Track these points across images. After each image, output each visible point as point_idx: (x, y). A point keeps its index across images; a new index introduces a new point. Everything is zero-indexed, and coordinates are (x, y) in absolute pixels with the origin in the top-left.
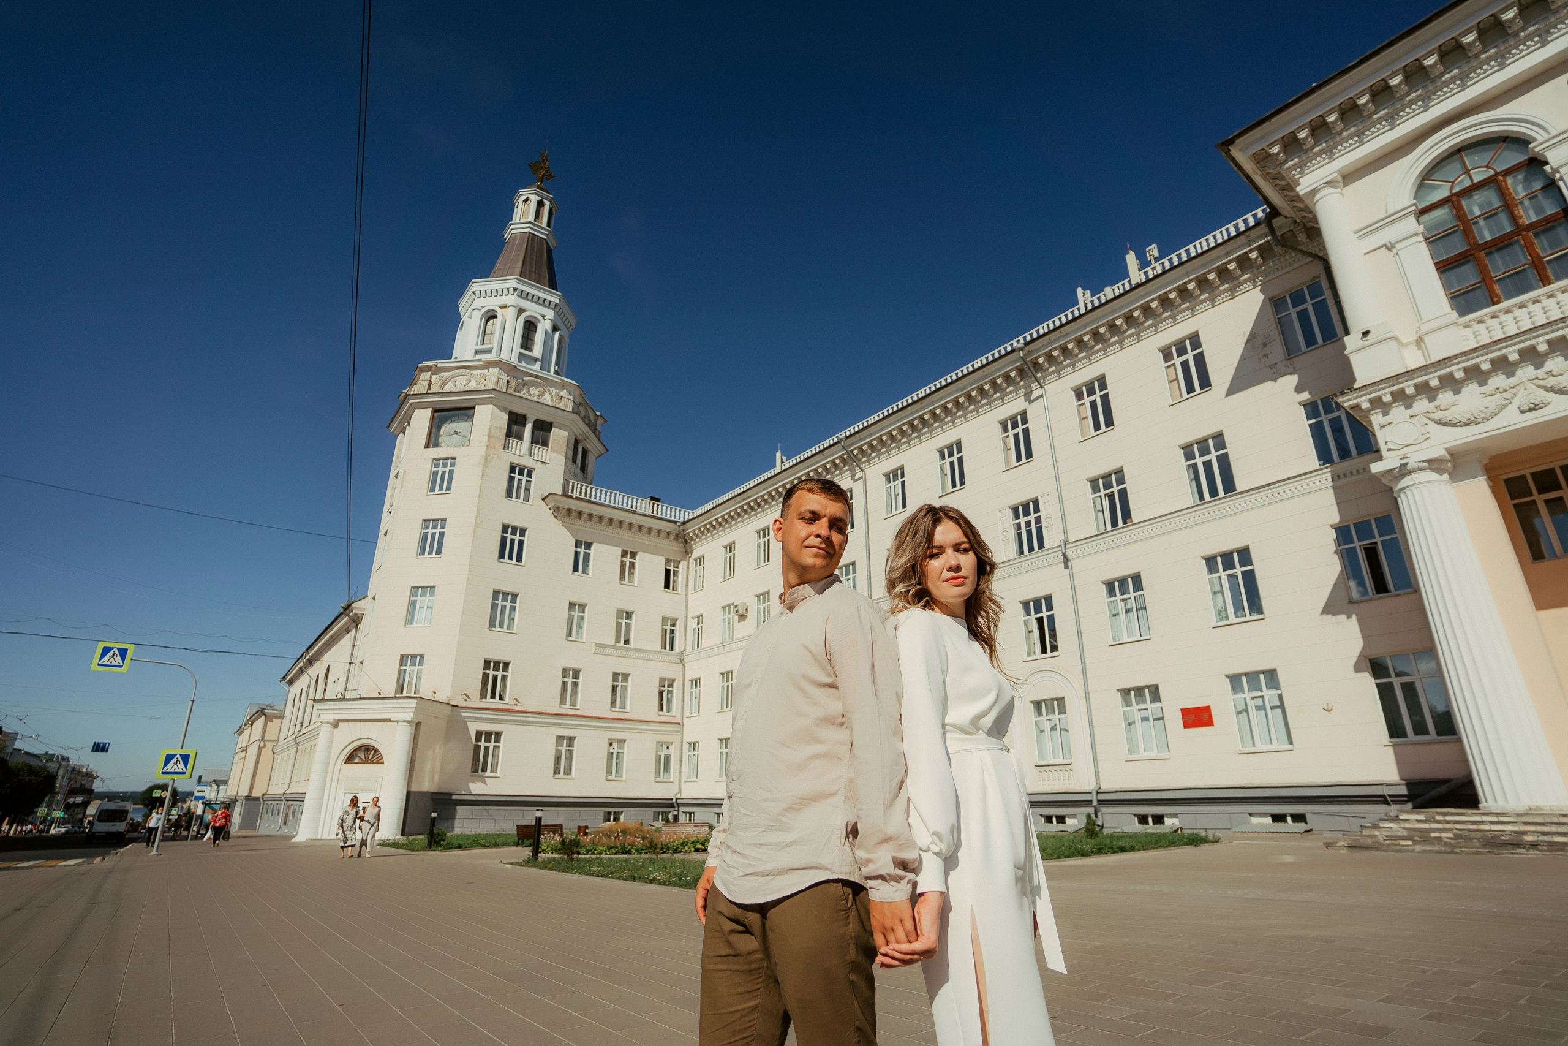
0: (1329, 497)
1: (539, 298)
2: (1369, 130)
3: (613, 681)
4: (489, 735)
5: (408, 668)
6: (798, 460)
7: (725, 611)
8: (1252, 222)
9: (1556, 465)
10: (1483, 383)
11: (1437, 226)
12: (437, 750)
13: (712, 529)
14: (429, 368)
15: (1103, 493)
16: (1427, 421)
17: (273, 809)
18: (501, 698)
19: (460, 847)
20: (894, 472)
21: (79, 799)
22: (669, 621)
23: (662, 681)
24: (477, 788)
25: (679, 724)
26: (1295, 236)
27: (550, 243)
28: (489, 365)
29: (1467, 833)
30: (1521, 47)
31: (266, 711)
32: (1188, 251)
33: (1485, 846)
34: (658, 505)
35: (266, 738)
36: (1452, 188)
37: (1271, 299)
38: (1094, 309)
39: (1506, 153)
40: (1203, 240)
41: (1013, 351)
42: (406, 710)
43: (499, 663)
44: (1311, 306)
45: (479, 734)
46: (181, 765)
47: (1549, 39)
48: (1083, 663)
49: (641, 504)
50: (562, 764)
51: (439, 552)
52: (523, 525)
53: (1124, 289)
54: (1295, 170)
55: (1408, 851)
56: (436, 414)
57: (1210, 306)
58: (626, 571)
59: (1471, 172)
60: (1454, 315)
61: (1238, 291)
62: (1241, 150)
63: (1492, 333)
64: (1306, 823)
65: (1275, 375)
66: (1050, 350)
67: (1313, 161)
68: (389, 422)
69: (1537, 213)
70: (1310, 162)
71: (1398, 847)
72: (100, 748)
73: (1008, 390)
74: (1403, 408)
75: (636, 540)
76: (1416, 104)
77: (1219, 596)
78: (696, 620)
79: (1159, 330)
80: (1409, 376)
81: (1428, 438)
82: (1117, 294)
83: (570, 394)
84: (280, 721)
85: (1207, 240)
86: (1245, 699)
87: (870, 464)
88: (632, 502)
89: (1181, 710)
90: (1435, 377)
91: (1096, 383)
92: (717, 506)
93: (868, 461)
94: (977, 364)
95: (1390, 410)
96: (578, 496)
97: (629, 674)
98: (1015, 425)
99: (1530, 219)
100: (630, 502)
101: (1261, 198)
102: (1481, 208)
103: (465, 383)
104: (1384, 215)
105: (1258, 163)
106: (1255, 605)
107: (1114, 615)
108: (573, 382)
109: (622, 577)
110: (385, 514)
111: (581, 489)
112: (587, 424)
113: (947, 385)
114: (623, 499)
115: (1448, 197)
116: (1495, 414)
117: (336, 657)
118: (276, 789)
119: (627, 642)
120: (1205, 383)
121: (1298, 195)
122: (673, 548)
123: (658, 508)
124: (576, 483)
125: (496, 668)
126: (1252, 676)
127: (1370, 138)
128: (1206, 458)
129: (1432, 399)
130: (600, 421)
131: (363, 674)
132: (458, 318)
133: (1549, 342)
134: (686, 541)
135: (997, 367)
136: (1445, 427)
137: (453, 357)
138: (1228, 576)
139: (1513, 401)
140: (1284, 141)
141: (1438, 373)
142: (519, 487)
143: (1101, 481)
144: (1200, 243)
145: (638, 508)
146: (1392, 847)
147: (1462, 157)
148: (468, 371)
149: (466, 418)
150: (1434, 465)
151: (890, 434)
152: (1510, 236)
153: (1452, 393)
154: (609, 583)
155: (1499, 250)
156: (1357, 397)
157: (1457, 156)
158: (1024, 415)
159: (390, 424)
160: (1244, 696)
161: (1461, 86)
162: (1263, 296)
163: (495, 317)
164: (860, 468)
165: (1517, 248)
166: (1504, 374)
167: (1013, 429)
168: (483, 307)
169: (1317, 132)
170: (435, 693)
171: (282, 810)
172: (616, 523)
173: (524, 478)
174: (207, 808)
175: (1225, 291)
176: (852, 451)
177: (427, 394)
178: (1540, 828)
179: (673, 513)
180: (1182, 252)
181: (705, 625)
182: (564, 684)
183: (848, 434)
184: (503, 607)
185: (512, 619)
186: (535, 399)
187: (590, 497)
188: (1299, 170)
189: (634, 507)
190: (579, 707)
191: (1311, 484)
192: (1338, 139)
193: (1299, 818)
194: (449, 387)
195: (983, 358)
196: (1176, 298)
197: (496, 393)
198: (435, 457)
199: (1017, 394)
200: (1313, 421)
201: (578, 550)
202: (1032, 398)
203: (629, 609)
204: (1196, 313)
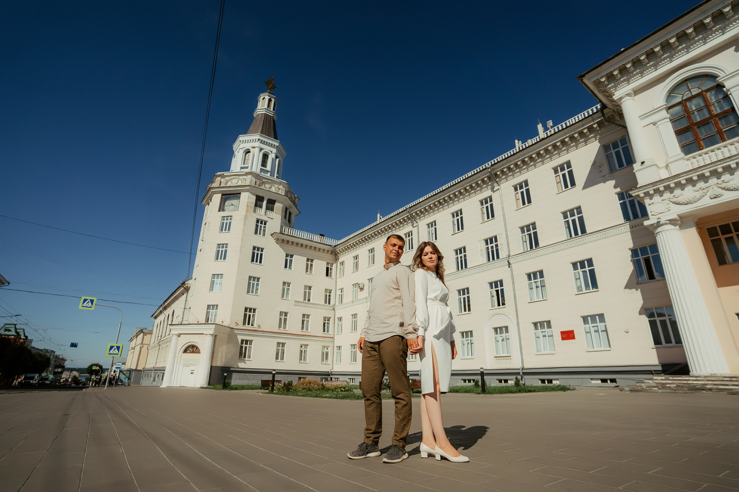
0: (629, 236)
1: (270, 143)
2: (645, 71)
3: (303, 318)
4: (247, 341)
5: (211, 311)
6: (388, 218)
7: (354, 286)
8: (595, 111)
9: (730, 222)
10: (694, 186)
11: (676, 114)
12: (224, 348)
13: (348, 249)
14: (220, 176)
15: (526, 233)
16: (669, 202)
17: (148, 374)
18: (252, 325)
19: (236, 389)
20: (432, 223)
21: (60, 370)
22: (328, 291)
23: (325, 318)
24: (242, 365)
25: (332, 338)
26: (614, 117)
27: (274, 118)
28: (247, 174)
29: (682, 384)
30: (713, 35)
31: (144, 331)
32: (566, 124)
33: (689, 390)
34: (323, 238)
35: (143, 343)
36: (683, 97)
37: (603, 146)
38: (523, 149)
39: (707, 82)
40: (573, 118)
41: (486, 169)
42: (210, 330)
43: (252, 309)
44: (621, 149)
45: (242, 341)
46: (117, 351)
47: (726, 31)
48: (517, 311)
49: (316, 237)
50: (279, 355)
51: (225, 258)
52: (262, 247)
53: (537, 140)
54: (613, 88)
55: (656, 392)
56: (223, 196)
57: (576, 149)
58: (309, 268)
59: (691, 90)
60: (683, 155)
61: (588, 142)
62: (588, 80)
63: (699, 163)
64: (616, 383)
65: (604, 180)
66: (503, 168)
67: (621, 85)
68: (202, 200)
69: (720, 109)
70: (619, 85)
71: (651, 391)
72: (74, 345)
73: (483, 186)
74: (659, 196)
75: (313, 254)
76: (666, 59)
77: (578, 280)
78: (340, 290)
79: (552, 160)
80: (661, 182)
81: (670, 210)
82: (534, 143)
83: (284, 187)
84: (151, 335)
85: (575, 119)
86: (590, 327)
87: (420, 220)
88: (312, 236)
89: (561, 332)
90: (672, 183)
91: (523, 183)
92: (350, 239)
93: (420, 218)
94: (470, 174)
95: (653, 197)
96: (287, 233)
97: (310, 315)
98: (486, 202)
99: (717, 112)
100: (310, 237)
101: (598, 100)
102: (696, 106)
103: (236, 182)
104: (652, 109)
105: (596, 85)
106: (595, 285)
107: (531, 289)
108: (285, 182)
109: (307, 271)
110: (200, 241)
111: (288, 231)
112: (291, 201)
113: (456, 184)
114: (307, 235)
115: (681, 101)
116: (699, 199)
117: (178, 306)
118: (149, 366)
119: (309, 300)
120: (573, 184)
121: (613, 99)
122: (330, 257)
123: (323, 239)
124: (286, 227)
125: (250, 311)
126: (593, 317)
127: (646, 74)
128: (573, 218)
129: (672, 192)
130: (297, 199)
131: (190, 313)
132: (233, 152)
133: (723, 168)
134: (336, 254)
135: (478, 176)
136: (677, 205)
137: (231, 170)
138: (583, 271)
139: (707, 194)
140: (607, 76)
141: (674, 181)
142: (260, 230)
143: (525, 228)
144: (572, 120)
145: (314, 239)
146: (649, 391)
147: (687, 84)
148: (237, 177)
149: (237, 198)
150: (672, 222)
151: (429, 206)
152: (708, 119)
153: (680, 190)
154: (301, 273)
155: (703, 125)
156: (638, 192)
157: (685, 83)
158: (490, 197)
159: (202, 201)
160: (589, 326)
161: (687, 52)
162: (599, 145)
163: (250, 152)
164: (416, 222)
165: (711, 124)
166: (703, 181)
167: (485, 204)
168: (244, 148)
169: (622, 72)
170: (223, 322)
171: (153, 375)
172: (304, 246)
173: (263, 225)
174: (121, 373)
175: (582, 142)
176: (412, 214)
177: (219, 187)
178: (714, 382)
179: (330, 242)
180: (563, 124)
181: (344, 293)
182: (280, 319)
183: (410, 206)
184: (253, 284)
185: (257, 289)
186: (267, 189)
187: (293, 234)
188: (614, 88)
189: (312, 239)
190: (287, 330)
191: (620, 230)
192: (632, 75)
193: (613, 381)
194: (229, 184)
195: (472, 172)
196: (560, 145)
197: (250, 187)
198: (223, 216)
199: (487, 188)
200: (622, 201)
201: (287, 258)
202: (494, 190)
203: (310, 285)
204: (569, 152)
